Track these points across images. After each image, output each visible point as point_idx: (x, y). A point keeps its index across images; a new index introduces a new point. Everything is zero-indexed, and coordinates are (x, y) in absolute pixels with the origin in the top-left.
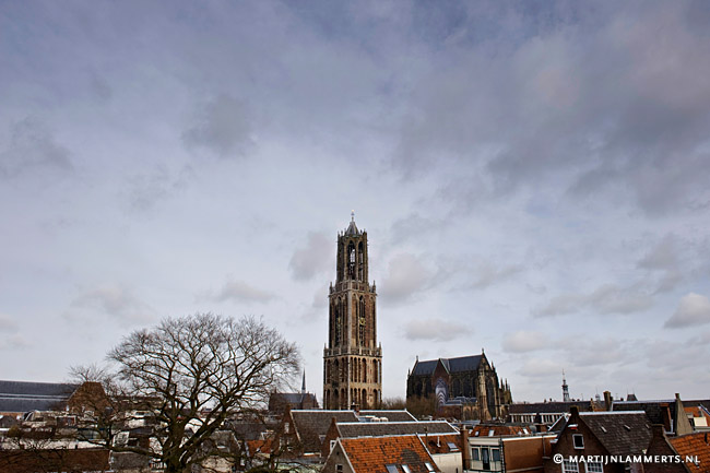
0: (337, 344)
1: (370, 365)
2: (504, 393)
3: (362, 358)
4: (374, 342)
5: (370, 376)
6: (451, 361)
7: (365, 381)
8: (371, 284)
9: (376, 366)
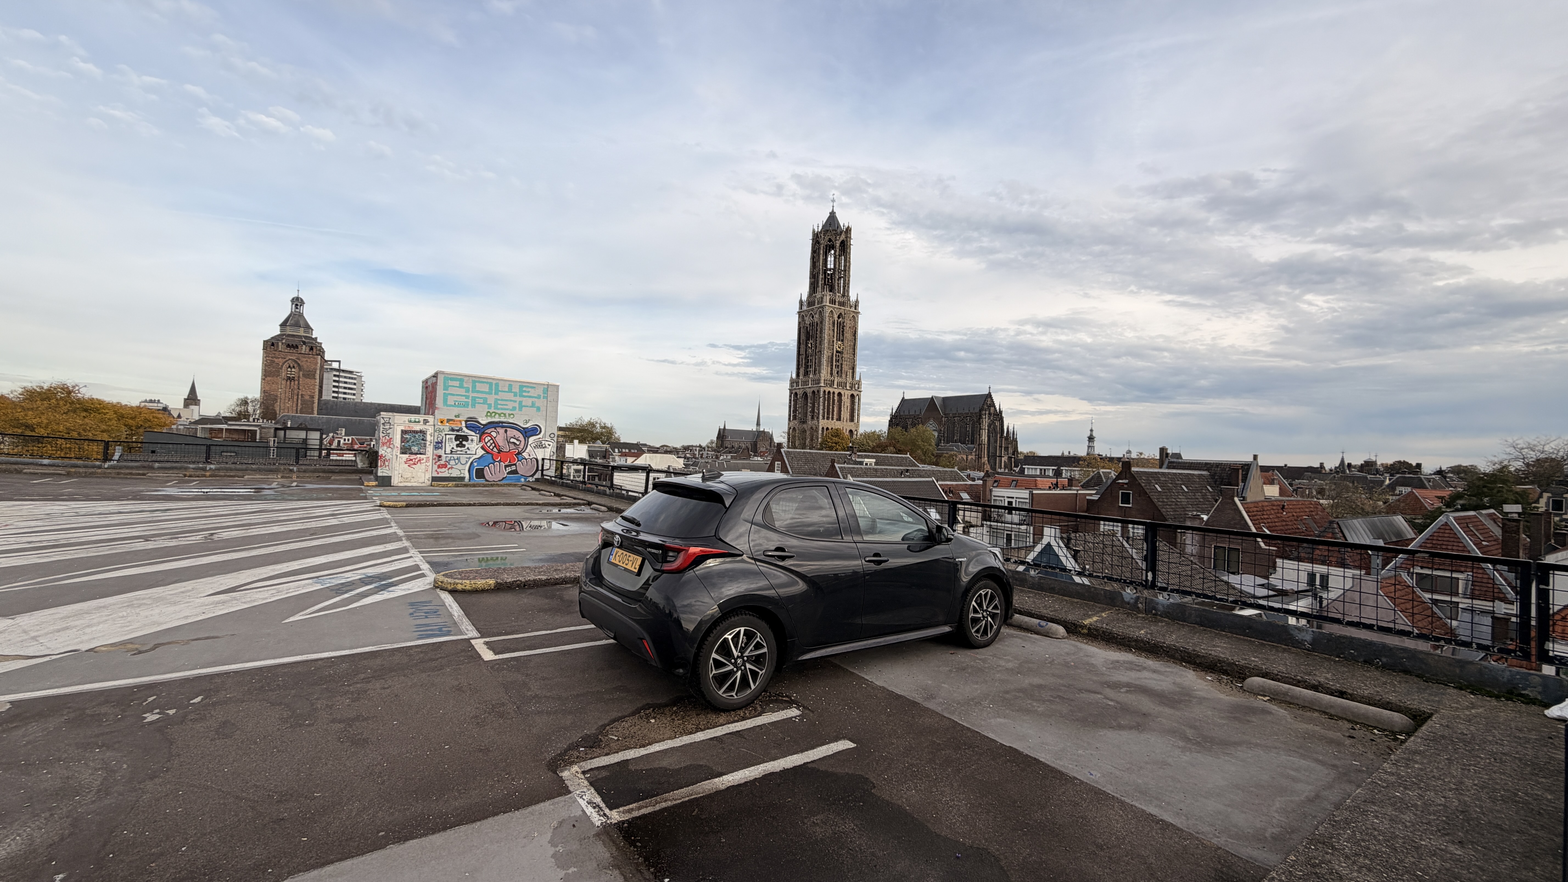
0: (806, 373)
1: (846, 401)
2: (1011, 441)
3: (837, 391)
4: (853, 373)
5: (846, 414)
6: (945, 399)
7: (839, 419)
8: (853, 298)
9: (853, 403)
